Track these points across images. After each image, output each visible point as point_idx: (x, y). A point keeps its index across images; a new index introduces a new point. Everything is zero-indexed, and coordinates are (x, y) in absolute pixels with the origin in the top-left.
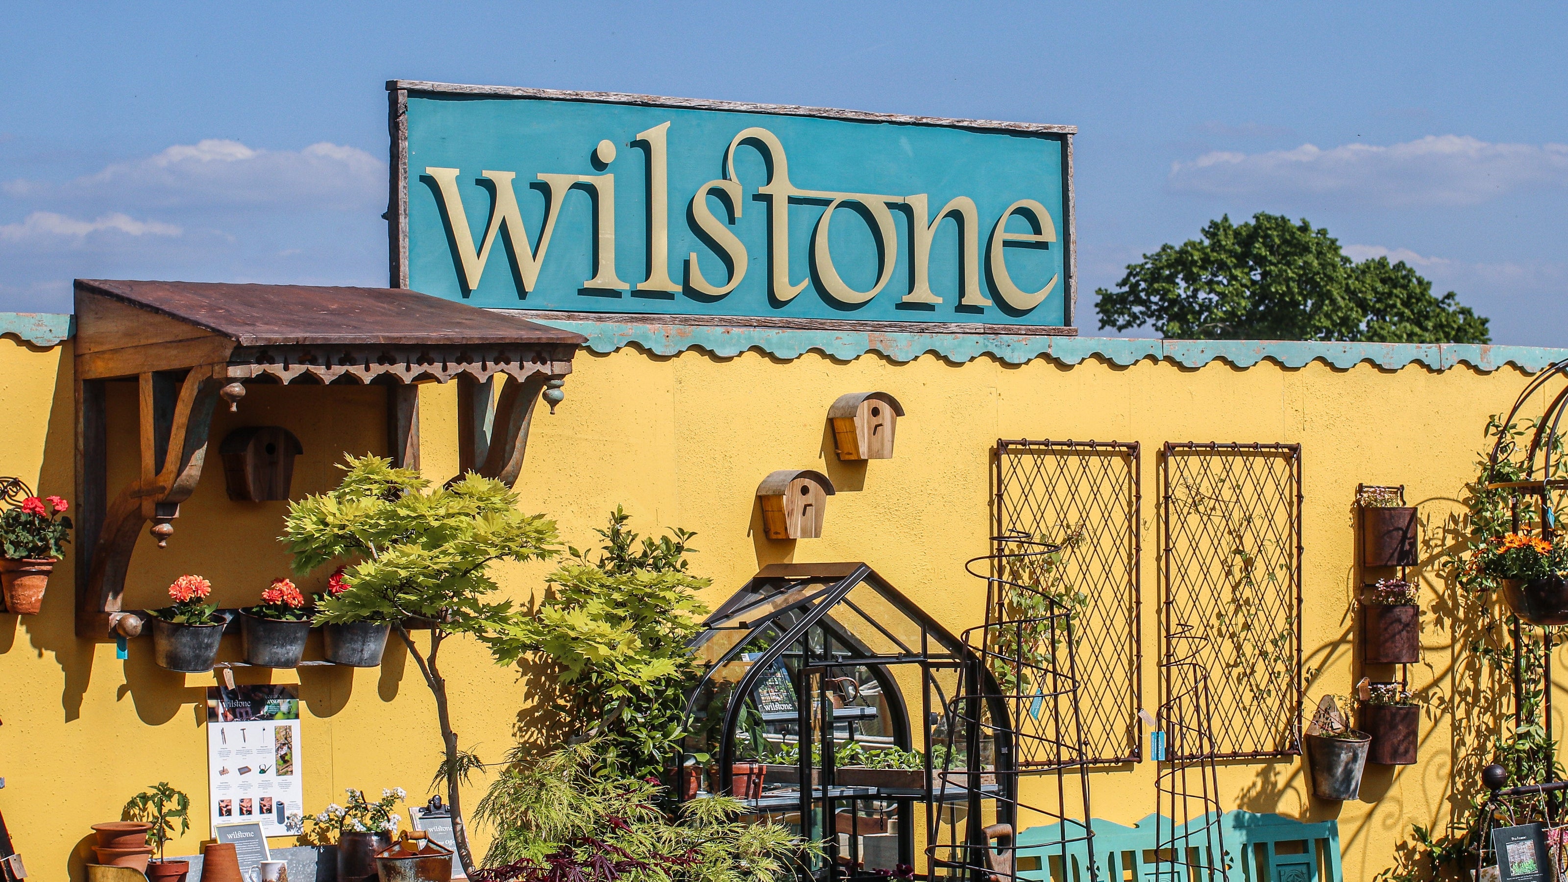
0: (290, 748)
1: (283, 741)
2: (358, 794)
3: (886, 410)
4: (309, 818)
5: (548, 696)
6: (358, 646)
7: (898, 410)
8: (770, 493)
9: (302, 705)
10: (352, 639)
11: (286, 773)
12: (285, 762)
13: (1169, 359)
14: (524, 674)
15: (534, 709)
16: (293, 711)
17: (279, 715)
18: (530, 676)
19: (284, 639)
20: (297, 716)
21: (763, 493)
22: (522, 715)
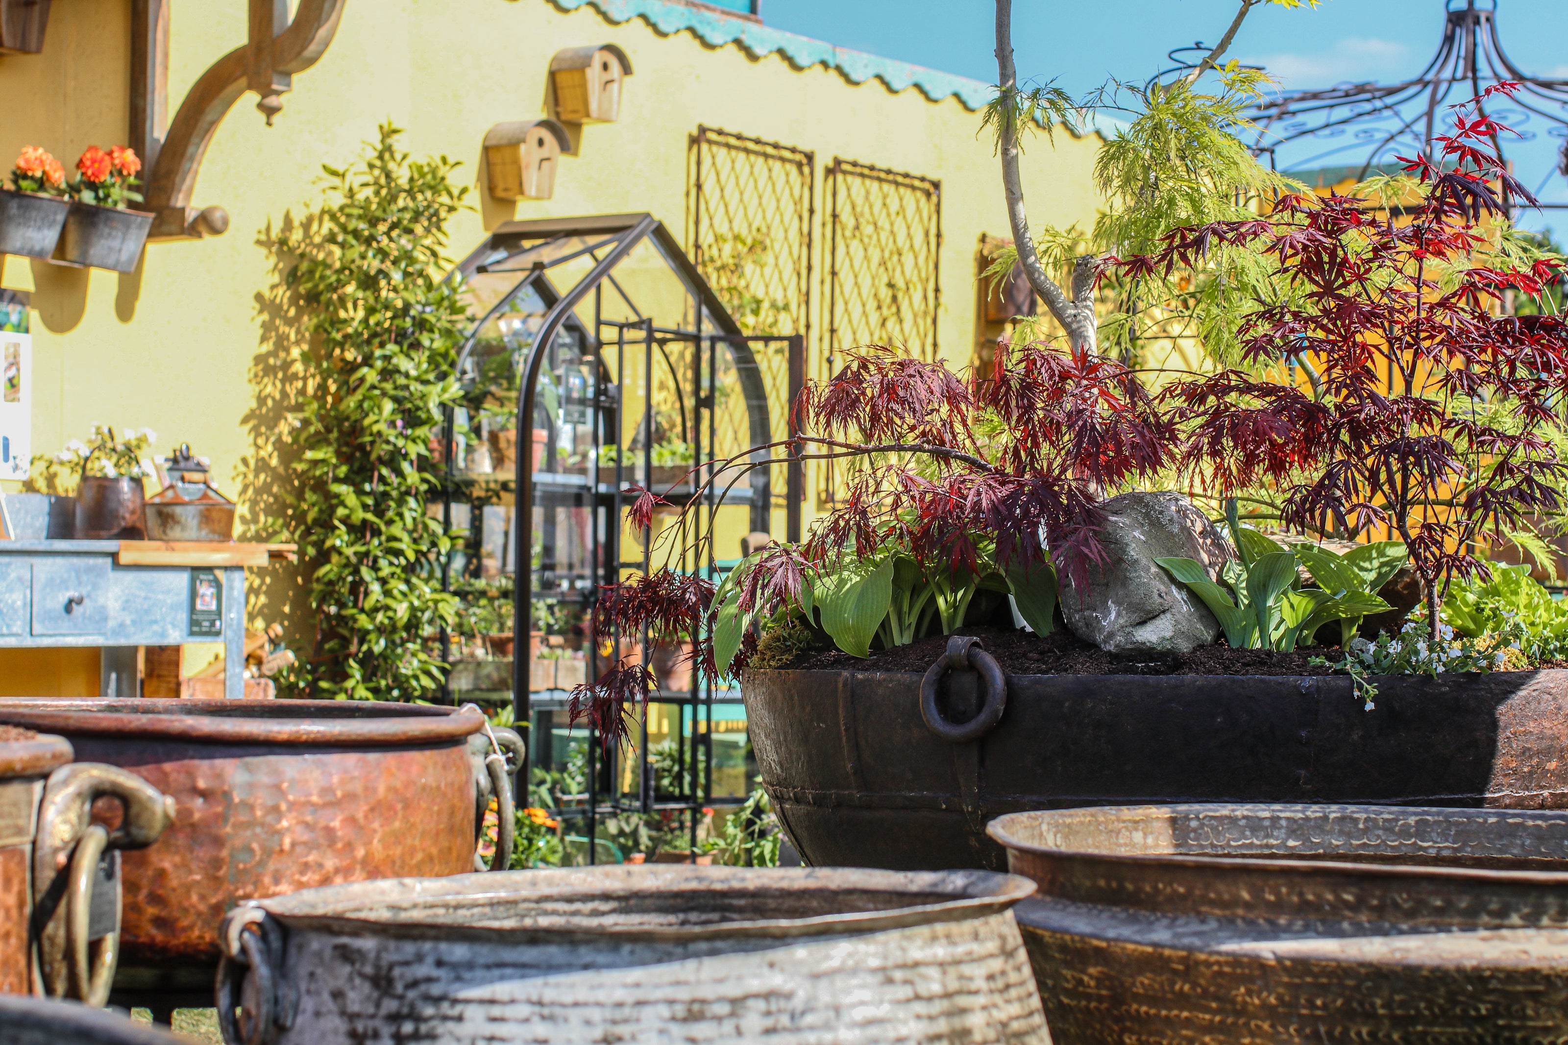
0: (18, 370)
1: (11, 360)
2: (106, 431)
3: (615, 66)
4: (41, 458)
5: (281, 344)
6: (115, 243)
7: (627, 69)
8: (504, 141)
9: (34, 316)
10: (110, 235)
11: (13, 400)
12: (13, 386)
13: (839, 69)
14: (261, 312)
15: (269, 354)
16: (24, 324)
17: (8, 327)
18: (265, 316)
19: (43, 219)
20: (27, 331)
21: (493, 142)
22: (259, 359)
